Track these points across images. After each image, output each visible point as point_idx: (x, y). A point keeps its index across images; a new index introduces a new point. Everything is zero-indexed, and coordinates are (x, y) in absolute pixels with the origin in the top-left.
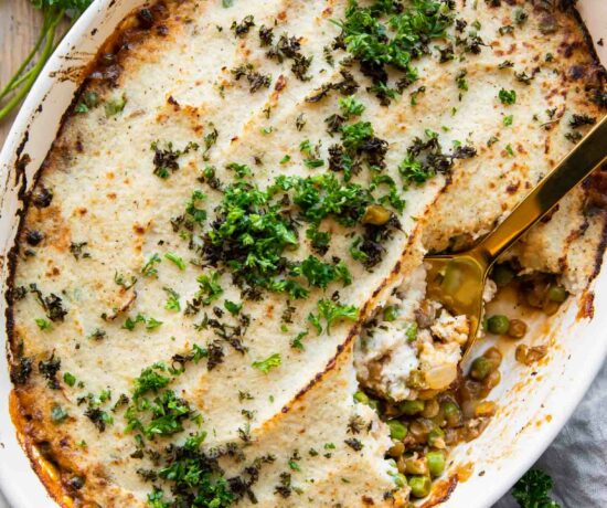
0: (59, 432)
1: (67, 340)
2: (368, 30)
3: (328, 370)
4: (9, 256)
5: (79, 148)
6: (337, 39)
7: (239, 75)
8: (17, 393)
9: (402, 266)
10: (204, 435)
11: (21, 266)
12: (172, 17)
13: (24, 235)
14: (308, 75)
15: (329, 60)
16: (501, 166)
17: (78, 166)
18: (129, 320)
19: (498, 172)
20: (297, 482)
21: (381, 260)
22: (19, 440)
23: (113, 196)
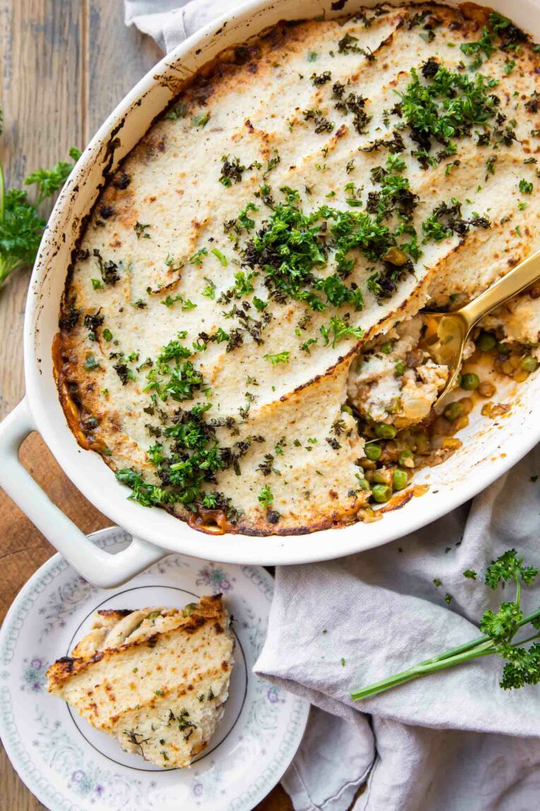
0: (88, 377)
1: (114, 303)
2: (423, 103)
3: (326, 374)
4: (83, 220)
5: (162, 148)
6: (397, 105)
7: (309, 116)
8: (60, 336)
9: (408, 305)
10: (210, 406)
11: (91, 233)
12: (264, 60)
13: (99, 208)
14: (366, 130)
15: (386, 122)
16: (507, 242)
17: (157, 163)
18: (169, 298)
19: (504, 246)
20: (278, 465)
21: (390, 297)
22: (54, 374)
23: (181, 192)
